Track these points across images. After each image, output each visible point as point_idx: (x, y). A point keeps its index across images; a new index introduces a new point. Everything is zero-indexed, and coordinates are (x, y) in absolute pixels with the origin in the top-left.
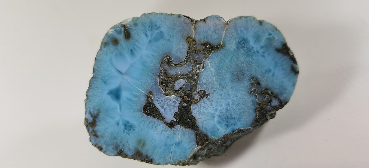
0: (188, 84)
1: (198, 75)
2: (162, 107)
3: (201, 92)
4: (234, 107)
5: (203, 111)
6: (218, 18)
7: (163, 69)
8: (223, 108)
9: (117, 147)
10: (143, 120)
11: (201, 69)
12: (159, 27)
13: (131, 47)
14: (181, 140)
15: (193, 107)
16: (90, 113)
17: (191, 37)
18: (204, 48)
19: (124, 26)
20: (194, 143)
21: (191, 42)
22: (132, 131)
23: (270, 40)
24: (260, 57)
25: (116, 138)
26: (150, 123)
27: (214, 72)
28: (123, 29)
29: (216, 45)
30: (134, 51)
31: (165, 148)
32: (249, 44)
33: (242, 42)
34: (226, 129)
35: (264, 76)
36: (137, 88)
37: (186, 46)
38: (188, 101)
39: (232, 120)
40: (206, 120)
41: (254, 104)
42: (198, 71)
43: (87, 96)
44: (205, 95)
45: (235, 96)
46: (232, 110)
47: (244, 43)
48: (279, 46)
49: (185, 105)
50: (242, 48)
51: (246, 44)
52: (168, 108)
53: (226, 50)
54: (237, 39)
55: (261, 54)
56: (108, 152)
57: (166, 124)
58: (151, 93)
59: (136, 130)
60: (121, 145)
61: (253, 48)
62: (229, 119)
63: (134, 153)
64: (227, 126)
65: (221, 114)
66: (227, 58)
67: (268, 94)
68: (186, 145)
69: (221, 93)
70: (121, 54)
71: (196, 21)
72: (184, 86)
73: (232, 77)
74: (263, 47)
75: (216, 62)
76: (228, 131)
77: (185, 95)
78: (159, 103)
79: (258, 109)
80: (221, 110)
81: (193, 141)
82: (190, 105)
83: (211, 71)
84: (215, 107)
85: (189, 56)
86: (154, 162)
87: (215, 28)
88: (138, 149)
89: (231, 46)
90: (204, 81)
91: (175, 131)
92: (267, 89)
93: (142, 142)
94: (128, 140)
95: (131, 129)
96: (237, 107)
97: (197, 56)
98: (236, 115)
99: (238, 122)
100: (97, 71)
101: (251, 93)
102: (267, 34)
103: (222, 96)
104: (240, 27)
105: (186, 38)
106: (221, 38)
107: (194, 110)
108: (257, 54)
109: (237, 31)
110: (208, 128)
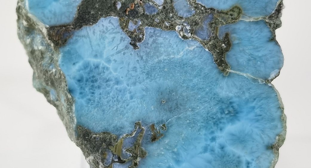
0: (154, 11)
1: (172, 27)
3: (140, 33)
4: (112, 92)
5: (107, 37)
6: (278, 64)
8: (111, 73)
11: (181, 33)
15: (114, 19)
17: (241, 15)
18: (221, 38)
20: (54, 22)
21: (231, 15)
24: (203, 144)
27: (176, 57)
29: (227, 60)
32: (228, 122)
33: (231, 109)
34: (74, 78)
35: (168, 150)
37: (224, 6)
38: (126, 11)
39: (90, 89)
40: (90, 42)
41: (117, 130)
42: (179, 28)
44: (135, 40)
45: (132, 94)
46: (108, 89)
47: (229, 112)
49: (119, 6)
50: (220, 109)
51: (227, 116)
53: (217, 80)
54: (237, 99)
55: (209, 145)
61: (221, 129)
62: (92, 84)
64: (79, 81)
65: (101, 69)
66: (202, 80)
67: (135, 157)
69: (139, 70)
72: (151, 4)
73: (166, 89)
74: (224, 151)
75: (194, 61)
76: (71, 82)
77: (135, 5)
79: (108, 137)
80: (108, 69)
81: (56, 19)
82: (119, 15)
83: (178, 52)
84: (114, 58)
85: (206, 12)
87: (258, 59)
89: (225, 89)
90: (160, 40)
92: (143, 155)
96: (113, 98)
97: (205, 25)
98: (99, 96)
99: (85, 99)
101: (137, 124)
102: (249, 159)
103: (133, 70)
104: (260, 107)
105: (238, 6)
106: (239, 70)
107: (110, 22)
108: (210, 137)
109: (252, 100)
110: (77, 46)
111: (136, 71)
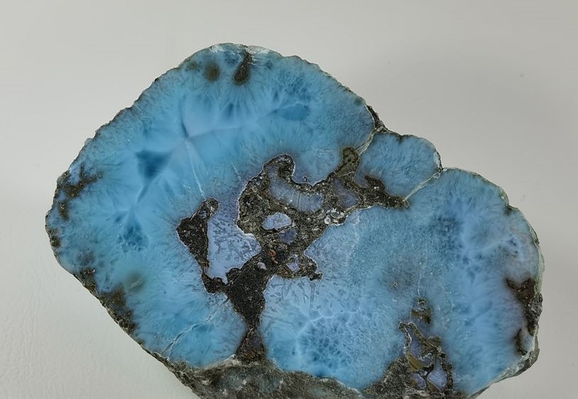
0: (293, 234)
1: (323, 227)
2: (218, 243)
3: (307, 262)
4: (351, 332)
5: (287, 300)
6: (430, 150)
7: (264, 175)
8: (329, 320)
9: (87, 259)
10: (167, 241)
11: (335, 221)
12: (309, 98)
13: (234, 101)
14: (213, 325)
15: (273, 279)
16: (82, 168)
17: (356, 151)
18: (367, 186)
19: (247, 56)
20: (233, 347)
21: (349, 160)
22: (135, 249)
23: (505, 254)
24: (464, 274)
25: (96, 242)
26: (176, 255)
27: (357, 243)
28: (241, 59)
29: (393, 194)
30: (235, 109)
31: (174, 319)
32: (458, 234)
33: (446, 223)
34: (309, 363)
35: (448, 313)
36: (196, 178)
37: (336, 162)
38: (273, 262)
39: (332, 354)
40: (281, 320)
41: (395, 352)
42: (328, 220)
43: (98, 134)
44: (311, 272)
45: (366, 312)
46: (344, 334)
47: (448, 227)
48: (518, 277)
49: (263, 266)
50: (439, 234)
51: (451, 231)
52: (227, 252)
53: (406, 216)
54: (440, 210)
55: (469, 268)
56: (64, 258)
57: (205, 277)
58: (214, 203)
59: (142, 252)
60: (97, 261)
61: (461, 246)
62: (328, 348)
63: (110, 290)
64: (315, 359)
65: (318, 328)
66: (398, 232)
67: (435, 351)
68: (214, 341)
69: (345, 289)
70: (208, 102)
71: (384, 130)
72: (283, 232)
73: (384, 274)
74: (484, 258)
75: (373, 227)
76: (311, 369)
77: (273, 249)
78: (216, 232)
79: (396, 367)
80: (322, 320)
81: (231, 342)
82: (272, 272)
83: (353, 237)
84: (315, 307)
85: (329, 183)
86: (136, 331)
87: (412, 164)
88: (123, 288)
89: (422, 215)
90: (328, 247)
91: (213, 301)
92: (438, 341)
93: (138, 282)
94: (116, 259)
95: (135, 244)
96: (357, 335)
97: (343, 193)
98: (346, 349)
99: (339, 365)
100: (145, 103)
101: (402, 326)
102: (507, 238)
103: (342, 295)
104: (462, 194)
105: (345, 147)
106: (411, 190)
107: (274, 286)
108: (461, 262)
109: (450, 197)
110: (276, 338)
111: (345, 292)
